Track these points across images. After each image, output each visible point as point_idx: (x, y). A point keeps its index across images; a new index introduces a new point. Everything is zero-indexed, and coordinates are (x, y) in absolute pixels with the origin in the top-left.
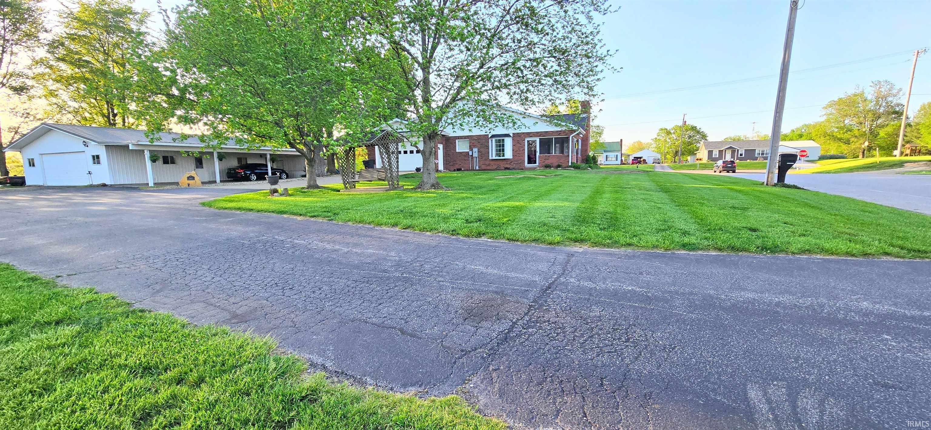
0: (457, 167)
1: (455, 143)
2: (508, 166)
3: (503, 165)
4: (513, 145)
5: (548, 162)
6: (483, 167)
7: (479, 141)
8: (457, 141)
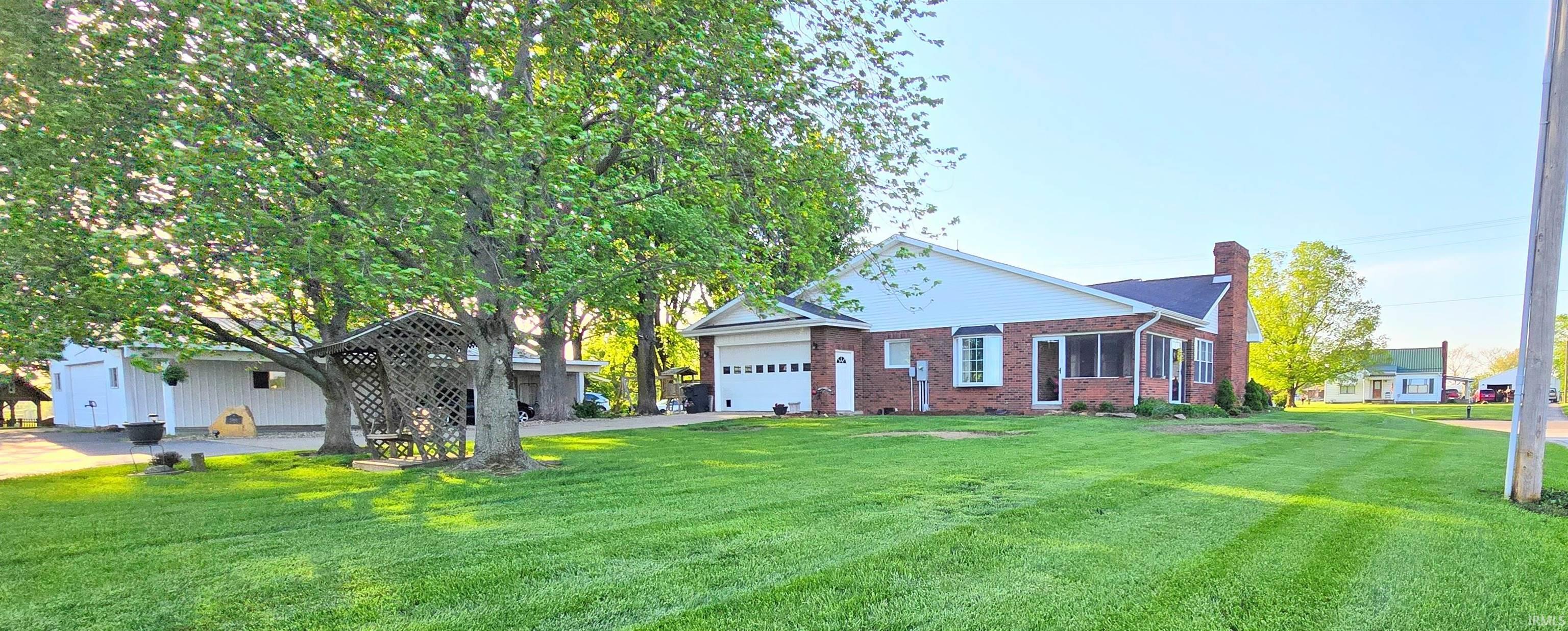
0: (884, 404)
1: (883, 347)
2: (992, 404)
3: (983, 401)
4: (1006, 354)
5: (1084, 397)
6: (940, 406)
7: (932, 342)
8: (887, 343)
